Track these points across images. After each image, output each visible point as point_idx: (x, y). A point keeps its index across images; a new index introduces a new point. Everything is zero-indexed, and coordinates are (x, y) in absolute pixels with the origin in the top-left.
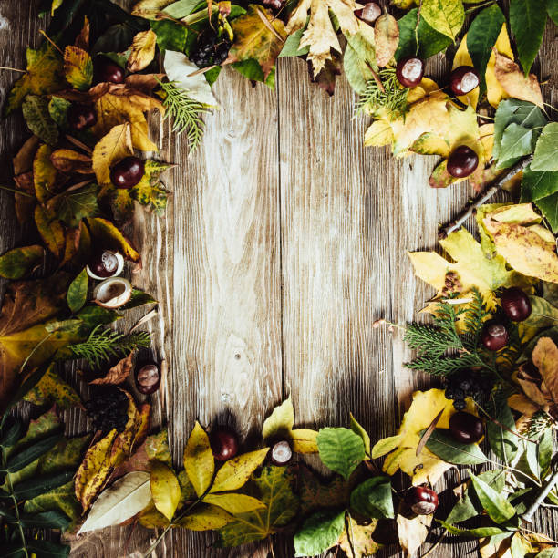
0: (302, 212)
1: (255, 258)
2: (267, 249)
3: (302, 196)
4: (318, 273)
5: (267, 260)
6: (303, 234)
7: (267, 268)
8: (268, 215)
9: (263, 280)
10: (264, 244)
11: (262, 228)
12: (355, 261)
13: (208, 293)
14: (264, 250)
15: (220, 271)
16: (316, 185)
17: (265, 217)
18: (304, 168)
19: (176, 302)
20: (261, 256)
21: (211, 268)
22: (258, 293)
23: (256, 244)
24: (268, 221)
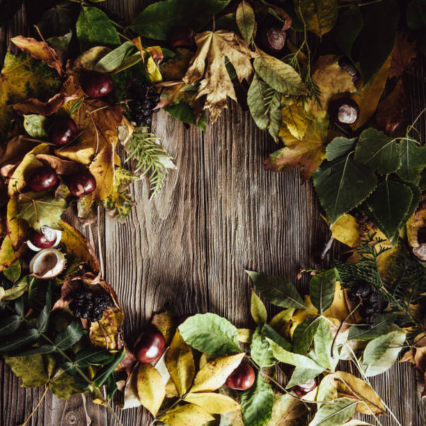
0: (224, 169)
1: (181, 215)
2: (192, 206)
3: (224, 154)
4: (241, 226)
5: (192, 215)
6: (226, 190)
7: (192, 223)
8: (193, 173)
9: (189, 234)
10: (189, 201)
11: (186, 186)
12: (275, 215)
13: (138, 247)
14: (190, 205)
15: (149, 226)
16: (238, 146)
17: (190, 175)
18: (226, 129)
19: (108, 256)
20: (187, 212)
21: (141, 224)
22: (185, 246)
23: (182, 201)
24: (193, 179)
